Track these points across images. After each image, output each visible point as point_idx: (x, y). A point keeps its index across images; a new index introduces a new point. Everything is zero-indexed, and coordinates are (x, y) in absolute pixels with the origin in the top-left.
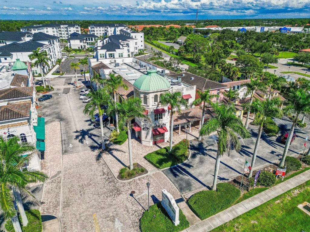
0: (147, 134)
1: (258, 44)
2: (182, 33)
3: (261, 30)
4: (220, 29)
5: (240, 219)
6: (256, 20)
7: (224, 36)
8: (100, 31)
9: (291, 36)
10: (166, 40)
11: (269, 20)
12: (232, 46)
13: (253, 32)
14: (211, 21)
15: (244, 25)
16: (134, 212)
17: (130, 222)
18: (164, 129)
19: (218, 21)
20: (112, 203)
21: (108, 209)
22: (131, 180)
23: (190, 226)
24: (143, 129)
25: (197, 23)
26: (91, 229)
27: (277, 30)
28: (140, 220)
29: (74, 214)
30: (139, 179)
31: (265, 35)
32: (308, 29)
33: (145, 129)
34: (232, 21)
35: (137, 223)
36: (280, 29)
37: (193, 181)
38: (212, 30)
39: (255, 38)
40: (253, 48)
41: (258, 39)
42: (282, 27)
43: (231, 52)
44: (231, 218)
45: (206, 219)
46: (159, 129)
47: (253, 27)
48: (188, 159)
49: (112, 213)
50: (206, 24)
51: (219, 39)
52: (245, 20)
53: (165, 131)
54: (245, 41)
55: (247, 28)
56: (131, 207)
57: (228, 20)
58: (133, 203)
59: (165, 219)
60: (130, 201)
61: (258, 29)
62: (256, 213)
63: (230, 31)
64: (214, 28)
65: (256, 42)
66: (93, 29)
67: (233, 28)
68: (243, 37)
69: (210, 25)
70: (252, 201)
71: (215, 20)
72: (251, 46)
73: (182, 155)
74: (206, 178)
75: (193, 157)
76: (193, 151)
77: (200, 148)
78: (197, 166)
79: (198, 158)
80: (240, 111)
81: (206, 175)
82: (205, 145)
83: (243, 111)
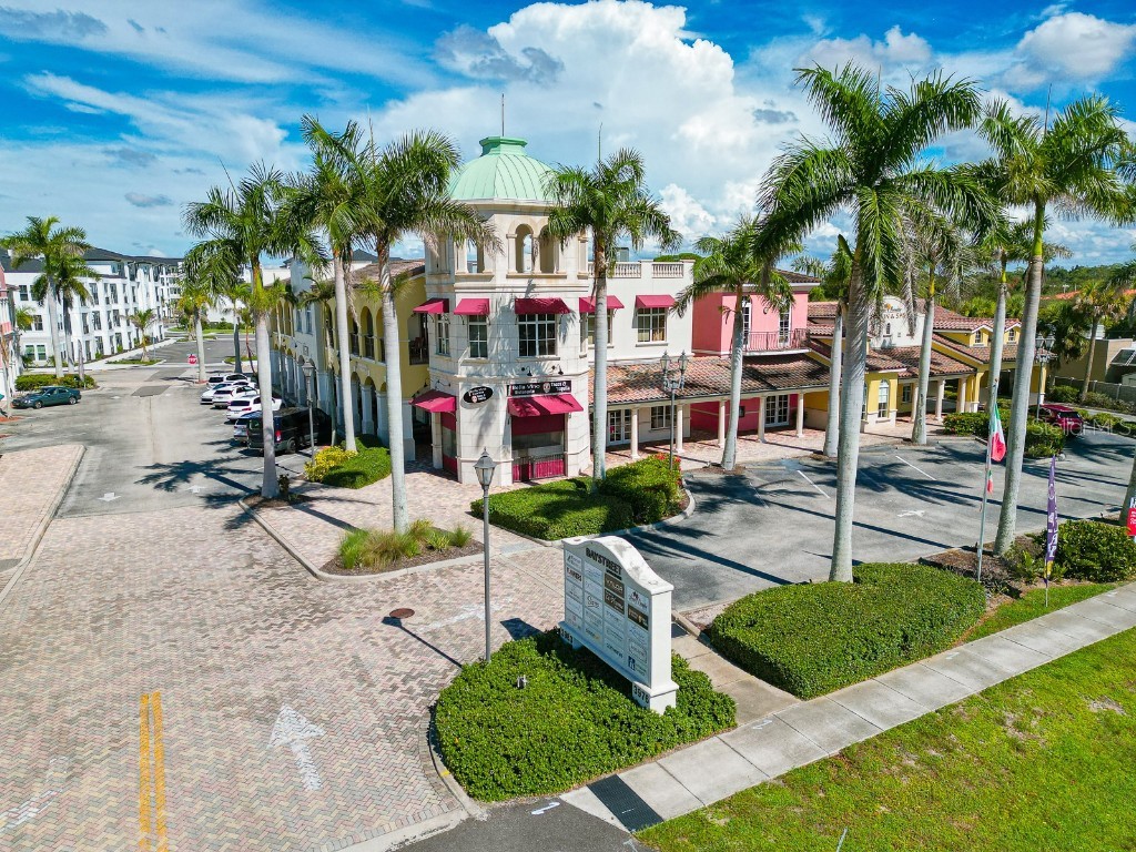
0: (486, 422)
5: (1024, 695)
16: (397, 680)
17: (374, 719)
18: (562, 401)
20: (271, 652)
21: (242, 675)
22: (398, 574)
23: (742, 725)
24: (468, 398)
26: (106, 751)
28: (432, 710)
29: (20, 695)
30: (440, 572)
33: (474, 399)
35: (414, 719)
37: (724, 573)
44: (974, 688)
45: (829, 695)
46: (540, 399)
48: (685, 514)
49: (269, 686)
53: (566, 407)
56: (387, 664)
58: (398, 649)
59: (589, 690)
60: (380, 642)
62: (1098, 668)
70: (1058, 625)
73: (656, 488)
74: (786, 564)
75: (709, 507)
76: (703, 497)
77: (734, 488)
78: (731, 535)
79: (730, 513)
80: (885, 378)
81: (784, 553)
82: (755, 482)
83: (894, 383)
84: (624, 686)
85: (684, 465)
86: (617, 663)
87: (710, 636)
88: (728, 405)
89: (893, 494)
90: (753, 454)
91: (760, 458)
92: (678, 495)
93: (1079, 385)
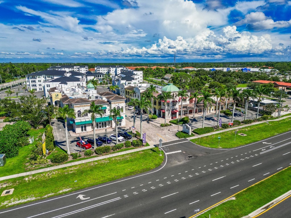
0: (169, 113)
1: (224, 78)
2: (167, 72)
3: (227, 70)
4: (196, 69)
5: (214, 135)
6: (223, 63)
7: (200, 73)
8: (104, 70)
9: (247, 73)
10: (155, 77)
11: (234, 63)
12: (206, 79)
13: (221, 71)
14: (187, 64)
15: (214, 67)
19: (193, 63)
20: (162, 132)
22: (166, 127)
23: (195, 136)
24: (167, 111)
25: (176, 65)
27: (239, 70)
30: (170, 127)
31: (229, 72)
32: (263, 69)
34: (204, 63)
36: (242, 69)
38: (189, 70)
39: (222, 75)
40: (220, 80)
41: (224, 76)
42: (244, 68)
43: (205, 83)
44: (211, 135)
46: (174, 110)
47: (221, 68)
48: (190, 123)
49: (164, 134)
50: (183, 66)
51: (196, 75)
52: (215, 63)
53: (177, 111)
54: (215, 77)
55: (216, 69)
57: (201, 63)
59: (185, 134)
60: (169, 131)
61: (225, 70)
62: (220, 134)
63: (204, 71)
64: (191, 69)
65: (222, 77)
66: (98, 69)
67: (205, 68)
68: (213, 74)
69: (187, 66)
71: (190, 63)
72: (219, 80)
73: (187, 120)
74: (199, 127)
75: (192, 122)
76: (191, 121)
77: (194, 120)
78: (194, 124)
79: (194, 122)
80: (213, 106)
81: (199, 126)
82: (197, 119)
83: (214, 106)
84: (188, 134)
85: (189, 117)
86: (187, 132)
87: (193, 132)
88: (194, 110)
89: (211, 121)
90: (197, 115)
91: (197, 116)
92: (189, 121)
93: (242, 105)
